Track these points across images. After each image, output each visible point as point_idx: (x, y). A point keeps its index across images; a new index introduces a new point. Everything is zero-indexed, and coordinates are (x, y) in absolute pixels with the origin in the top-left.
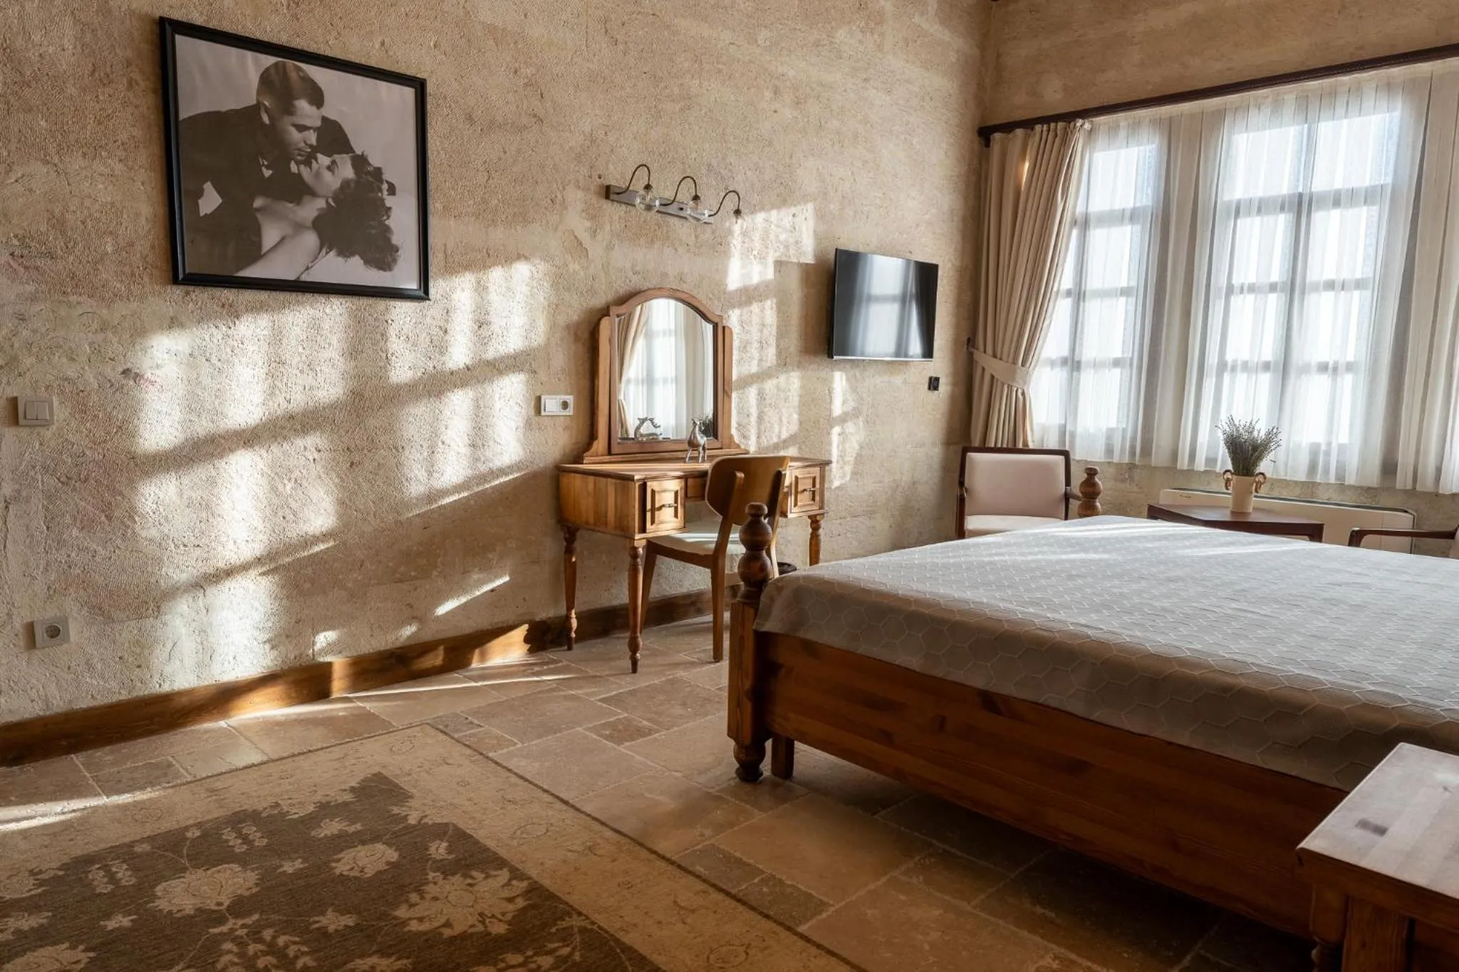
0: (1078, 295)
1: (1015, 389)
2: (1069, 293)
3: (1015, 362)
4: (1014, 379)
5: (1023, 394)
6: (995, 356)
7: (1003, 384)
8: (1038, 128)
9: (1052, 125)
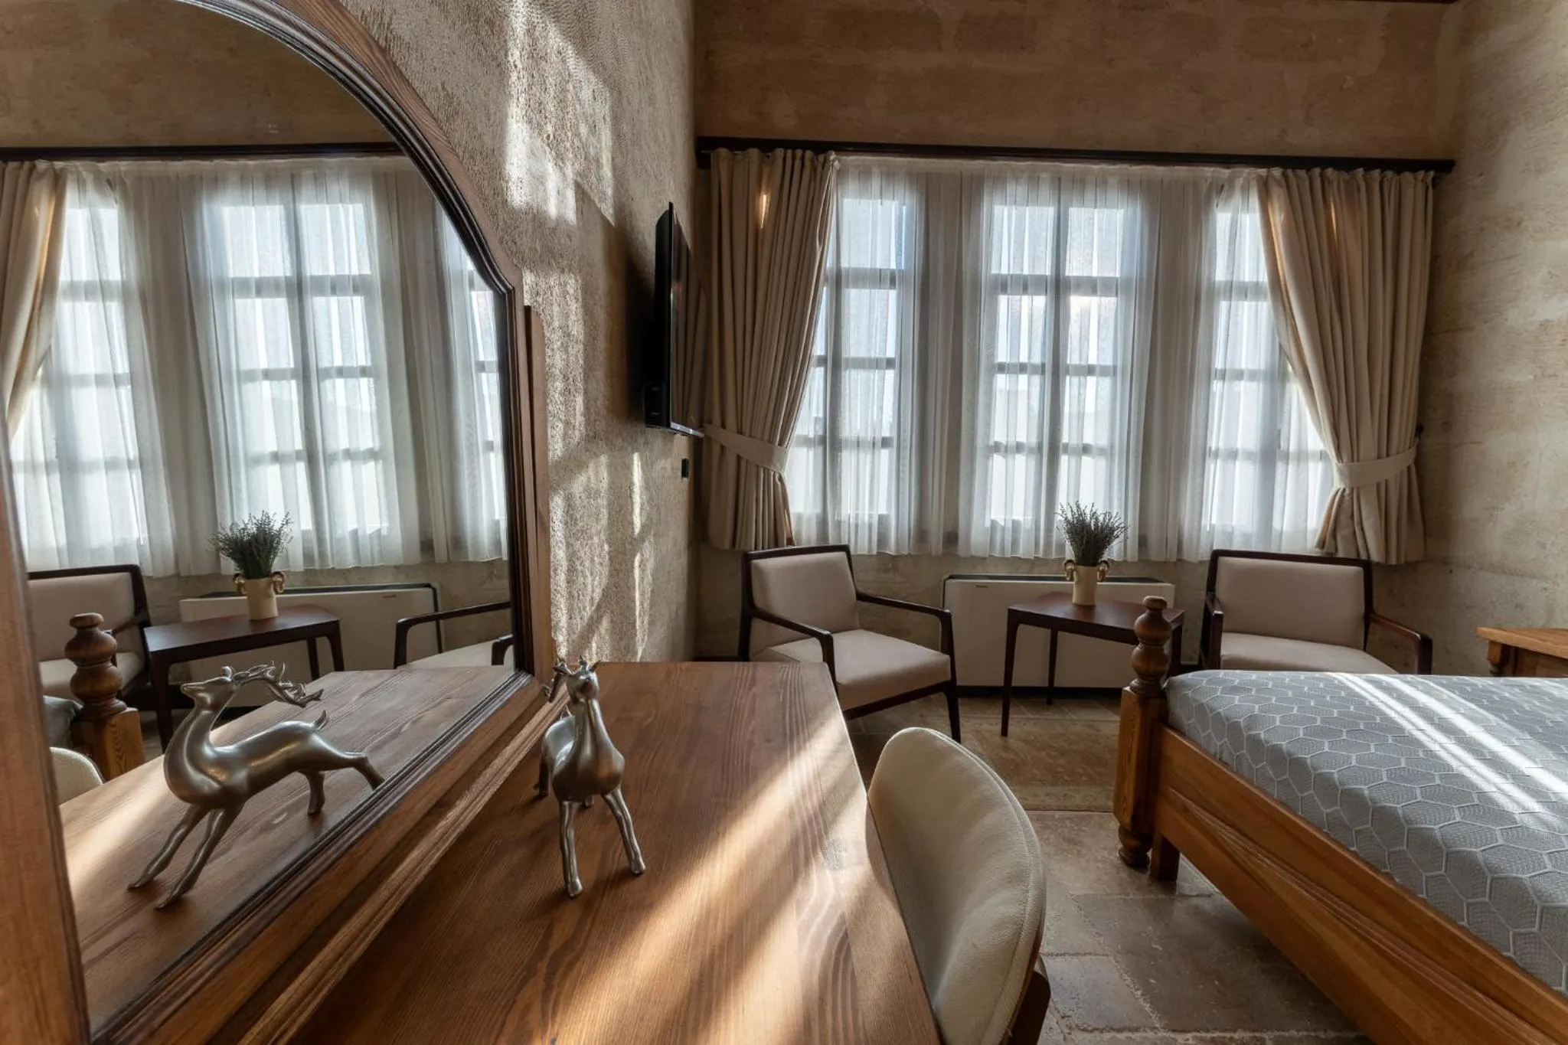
0: (835, 364)
1: (772, 473)
2: (822, 361)
3: (771, 441)
4: (770, 462)
5: (781, 479)
6: (740, 432)
7: (758, 467)
8: (780, 152)
9: (799, 152)
